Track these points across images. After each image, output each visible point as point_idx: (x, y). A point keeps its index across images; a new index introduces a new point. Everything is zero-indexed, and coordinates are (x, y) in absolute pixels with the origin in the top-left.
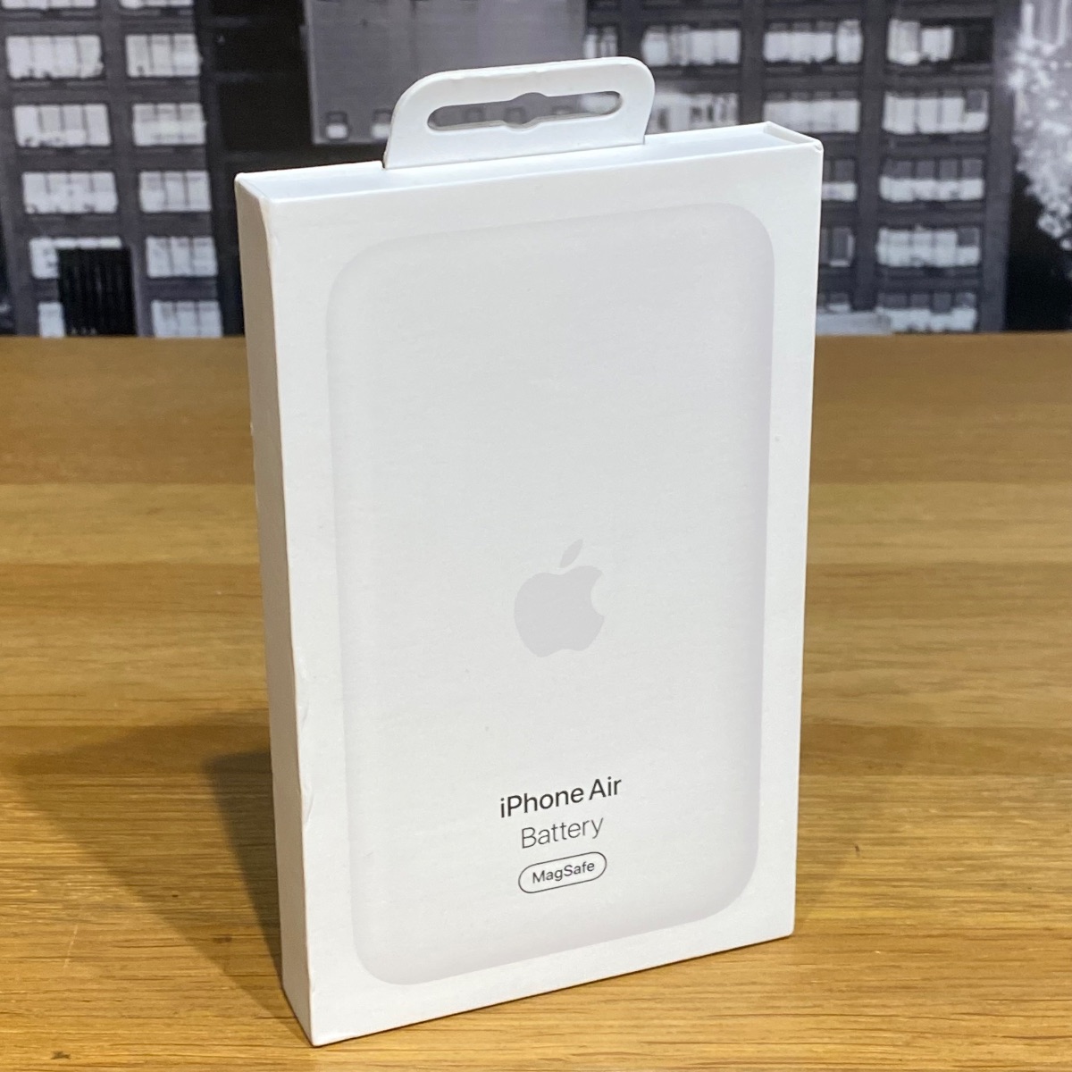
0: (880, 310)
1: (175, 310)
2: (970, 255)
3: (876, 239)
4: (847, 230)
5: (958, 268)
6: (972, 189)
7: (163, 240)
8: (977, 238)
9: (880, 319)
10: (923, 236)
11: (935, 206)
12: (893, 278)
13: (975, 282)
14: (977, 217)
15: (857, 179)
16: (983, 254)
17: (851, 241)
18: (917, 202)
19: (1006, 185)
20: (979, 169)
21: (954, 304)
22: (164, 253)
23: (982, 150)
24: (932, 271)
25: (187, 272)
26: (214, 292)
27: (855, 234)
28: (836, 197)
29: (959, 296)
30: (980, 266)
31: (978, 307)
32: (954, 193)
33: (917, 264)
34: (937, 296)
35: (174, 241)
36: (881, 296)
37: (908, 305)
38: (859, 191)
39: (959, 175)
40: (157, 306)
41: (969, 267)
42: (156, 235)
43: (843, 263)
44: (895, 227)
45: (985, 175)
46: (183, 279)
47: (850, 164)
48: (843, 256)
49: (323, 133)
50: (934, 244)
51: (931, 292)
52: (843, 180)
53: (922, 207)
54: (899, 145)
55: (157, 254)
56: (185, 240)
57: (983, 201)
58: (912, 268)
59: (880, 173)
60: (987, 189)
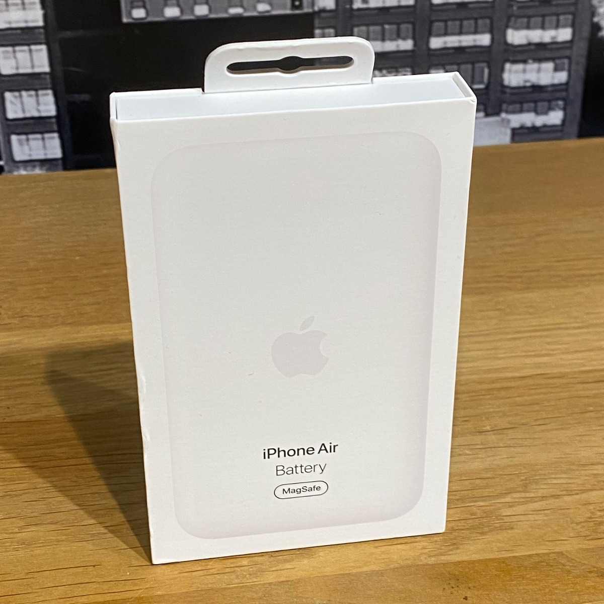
0: (503, 115)
1: (28, 140)
2: (562, 77)
3: (502, 70)
4: (484, 65)
5: (553, 85)
6: (565, 34)
7: (17, 94)
8: (566, 66)
9: (503, 120)
10: (532, 66)
11: (541, 46)
12: (512, 94)
13: (564, 94)
14: (567, 53)
15: (491, 32)
16: (569, 76)
17: (486, 71)
18: (530, 44)
19: (586, 32)
20: (570, 22)
21: (550, 109)
22: (17, 102)
23: (572, 9)
24: (537, 88)
25: (36, 114)
26: (55, 127)
27: (489, 67)
28: (478, 43)
29: (554, 103)
30: (567, 84)
31: (564, 109)
32: (553, 38)
33: (528, 84)
34: (540, 104)
35: (24, 93)
36: (504, 106)
37: (521, 111)
38: (493, 40)
39: (557, 26)
40: (14, 138)
41: (561, 84)
42: (11, 91)
43: (482, 86)
44: (514, 62)
45: (573, 26)
46: (33, 118)
47: (488, 21)
48: (481, 82)
49: (129, 14)
50: (539, 70)
51: (535, 102)
52: (483, 32)
53: (533, 47)
54: (519, 8)
55: (12, 103)
56: (33, 93)
57: (571, 42)
58: (525, 87)
59: (507, 27)
60: (574, 34)
